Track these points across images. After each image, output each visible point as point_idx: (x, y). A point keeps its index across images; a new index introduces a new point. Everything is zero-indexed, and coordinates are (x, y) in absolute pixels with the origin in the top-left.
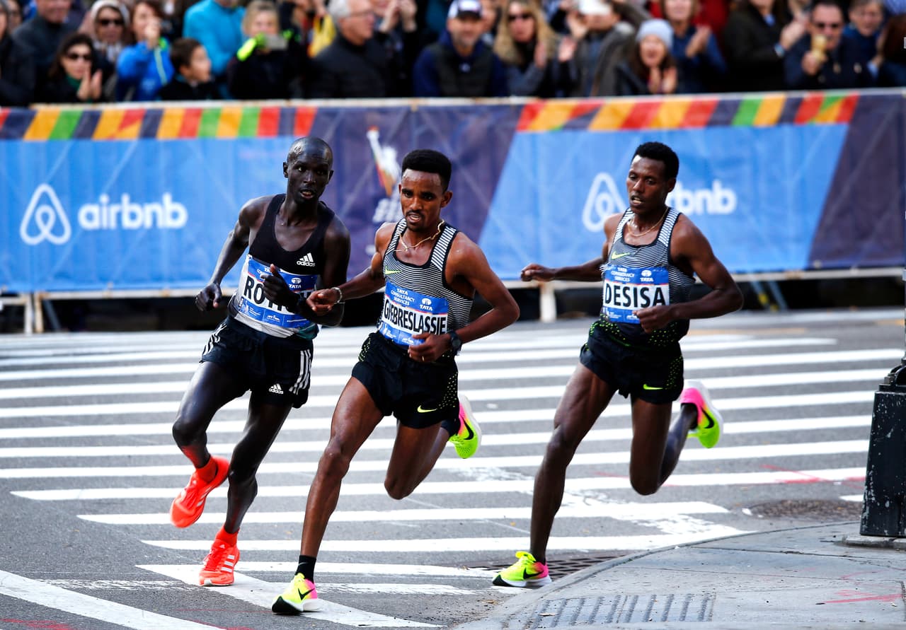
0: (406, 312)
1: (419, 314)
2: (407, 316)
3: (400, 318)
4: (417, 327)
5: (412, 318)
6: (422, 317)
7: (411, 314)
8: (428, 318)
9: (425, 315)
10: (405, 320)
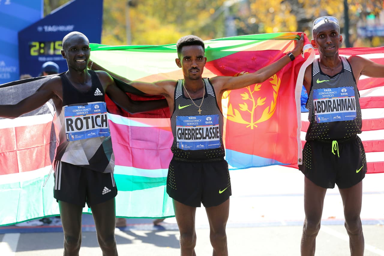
0: (197, 129)
1: (205, 128)
2: (198, 132)
3: (193, 134)
4: (204, 136)
5: (201, 131)
6: (207, 129)
7: (200, 129)
8: (211, 128)
9: (209, 127)
10: (197, 134)
